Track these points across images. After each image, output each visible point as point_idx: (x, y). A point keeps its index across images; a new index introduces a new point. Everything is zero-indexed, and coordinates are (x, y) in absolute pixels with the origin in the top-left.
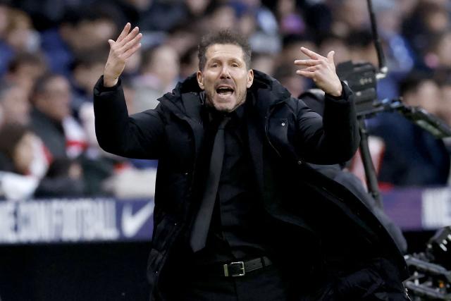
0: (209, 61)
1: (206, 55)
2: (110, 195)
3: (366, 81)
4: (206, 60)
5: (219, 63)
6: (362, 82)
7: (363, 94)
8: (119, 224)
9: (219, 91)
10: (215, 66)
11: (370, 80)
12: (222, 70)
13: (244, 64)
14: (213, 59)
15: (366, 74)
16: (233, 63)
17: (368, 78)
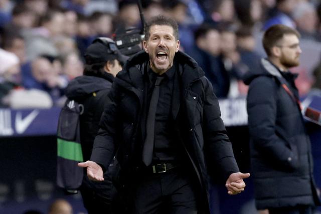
0: (152, 36)
1: (150, 32)
2: (6, 106)
3: (134, 40)
4: (150, 35)
5: (157, 37)
6: (132, 41)
7: (132, 48)
8: (13, 125)
9: (158, 55)
10: (155, 39)
11: (137, 40)
12: (160, 41)
13: (174, 38)
14: (154, 35)
15: (134, 35)
16: (167, 37)
17: (136, 38)
